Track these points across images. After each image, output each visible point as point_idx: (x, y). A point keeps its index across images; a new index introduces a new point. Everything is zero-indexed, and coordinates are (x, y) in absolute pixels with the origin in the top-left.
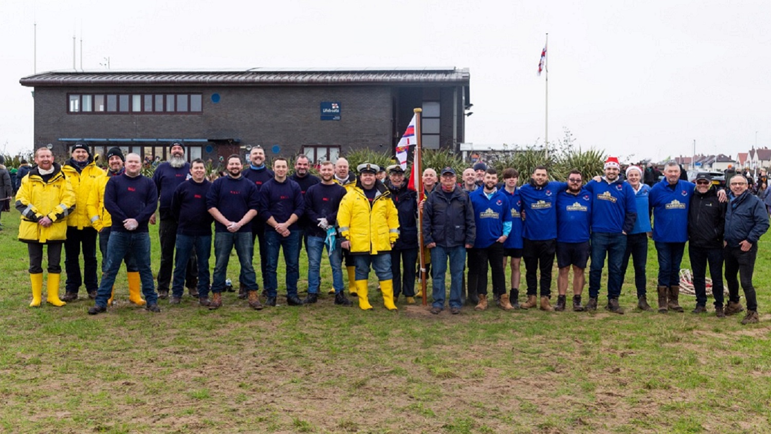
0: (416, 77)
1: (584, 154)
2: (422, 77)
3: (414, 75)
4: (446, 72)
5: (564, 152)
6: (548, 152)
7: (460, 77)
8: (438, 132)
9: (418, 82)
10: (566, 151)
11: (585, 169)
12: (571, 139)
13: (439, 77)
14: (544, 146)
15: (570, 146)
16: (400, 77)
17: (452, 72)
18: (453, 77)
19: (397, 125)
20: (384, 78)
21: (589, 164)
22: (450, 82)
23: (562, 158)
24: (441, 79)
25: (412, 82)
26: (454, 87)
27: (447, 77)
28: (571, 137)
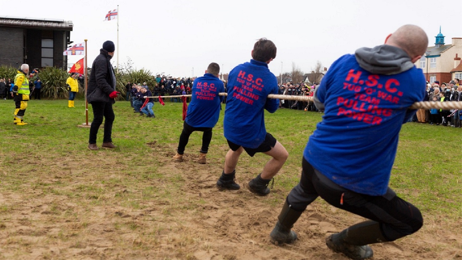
0: (39, 24)
1: (138, 71)
2: (44, 24)
3: (38, 22)
4: (59, 22)
5: (127, 70)
6: (119, 70)
7: (68, 26)
8: (52, 57)
9: (41, 27)
10: (128, 69)
11: (139, 79)
12: (131, 63)
13: (55, 25)
14: (116, 66)
15: (131, 67)
16: (29, 23)
17: (62, 22)
18: (64, 25)
19: (25, 51)
20: (19, 23)
21: (141, 76)
22: (62, 28)
23: (126, 73)
24: (56, 26)
25: (37, 26)
26: (64, 31)
27: (60, 25)
28: (131, 62)
